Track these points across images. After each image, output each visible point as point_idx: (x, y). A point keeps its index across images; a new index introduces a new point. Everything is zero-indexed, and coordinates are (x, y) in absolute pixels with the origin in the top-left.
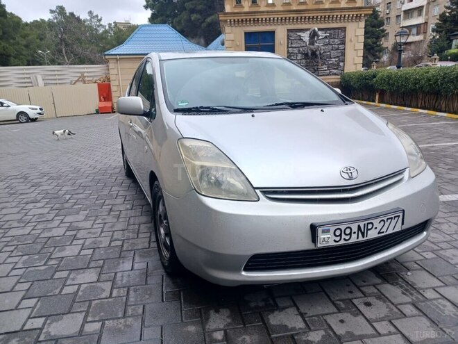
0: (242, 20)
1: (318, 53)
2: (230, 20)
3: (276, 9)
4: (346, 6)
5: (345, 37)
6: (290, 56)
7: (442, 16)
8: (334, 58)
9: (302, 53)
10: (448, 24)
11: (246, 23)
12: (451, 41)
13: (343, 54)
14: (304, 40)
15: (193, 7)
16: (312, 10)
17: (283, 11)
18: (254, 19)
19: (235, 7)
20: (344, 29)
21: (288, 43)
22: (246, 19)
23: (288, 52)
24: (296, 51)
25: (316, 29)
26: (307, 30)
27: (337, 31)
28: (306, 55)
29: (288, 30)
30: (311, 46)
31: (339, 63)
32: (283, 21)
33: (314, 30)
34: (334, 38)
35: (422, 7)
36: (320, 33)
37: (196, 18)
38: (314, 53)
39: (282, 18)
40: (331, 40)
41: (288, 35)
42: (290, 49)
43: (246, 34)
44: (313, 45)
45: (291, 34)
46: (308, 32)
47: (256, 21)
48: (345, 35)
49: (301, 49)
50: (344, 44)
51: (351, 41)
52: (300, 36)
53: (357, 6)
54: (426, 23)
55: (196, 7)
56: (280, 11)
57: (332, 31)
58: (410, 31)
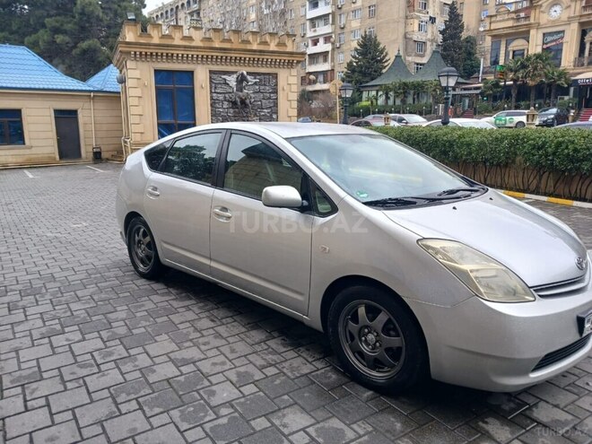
0: (151, 53)
1: (248, 101)
2: (135, 53)
3: (193, 44)
4: (276, 49)
5: (277, 85)
6: (215, 103)
7: (350, 65)
8: (267, 108)
9: (228, 101)
10: (356, 74)
11: (157, 58)
12: (362, 92)
13: (276, 105)
14: (231, 85)
15: (58, 25)
16: (239, 50)
17: (204, 48)
18: (167, 54)
19: (140, 36)
20: (275, 76)
21: (211, 88)
22: (157, 53)
23: (212, 98)
24: (221, 97)
25: (245, 73)
26: (233, 73)
27: (267, 77)
28: (234, 104)
29: (211, 72)
30: (240, 93)
31: (271, 115)
32: (204, 60)
33: (242, 74)
34: (265, 85)
35: (328, 52)
36: (249, 77)
37: (63, 40)
38: (243, 102)
39: (203, 56)
40: (262, 87)
41: (210, 78)
42: (214, 95)
43: (157, 72)
44: (242, 91)
45: (214, 76)
46: (235, 76)
47: (170, 57)
48: (277, 82)
49: (227, 96)
50: (277, 93)
51: (283, 89)
52: (225, 80)
53: (288, 50)
54: (333, 70)
55: (62, 25)
56: (200, 48)
57: (262, 77)
58: (317, 78)
